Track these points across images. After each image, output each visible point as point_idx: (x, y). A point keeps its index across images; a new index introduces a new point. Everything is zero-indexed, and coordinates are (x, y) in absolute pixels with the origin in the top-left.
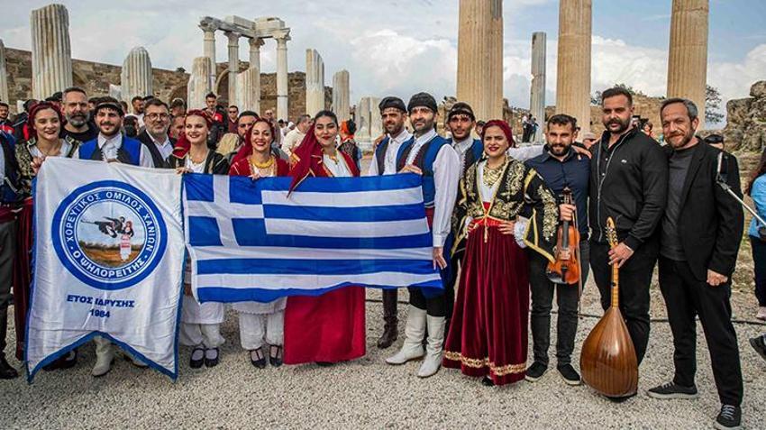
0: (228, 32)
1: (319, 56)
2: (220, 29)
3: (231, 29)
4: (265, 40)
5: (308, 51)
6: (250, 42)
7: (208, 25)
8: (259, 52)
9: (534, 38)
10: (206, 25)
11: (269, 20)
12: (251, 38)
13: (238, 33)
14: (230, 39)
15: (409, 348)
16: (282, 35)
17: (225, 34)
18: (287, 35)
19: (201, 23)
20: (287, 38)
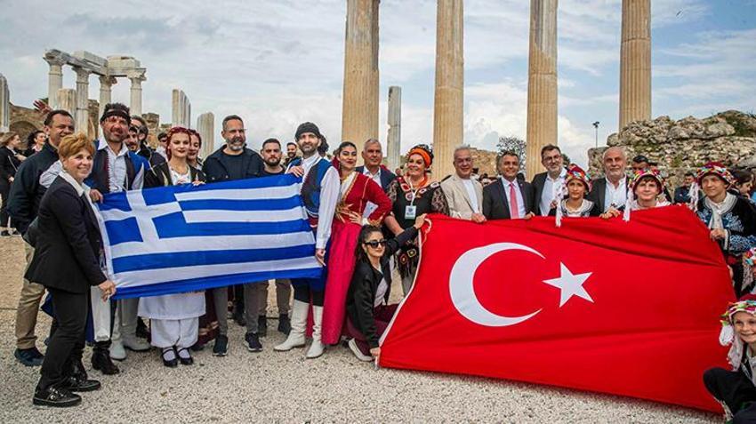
0: (77, 68)
1: (186, 98)
2: (68, 63)
3: (80, 64)
4: (117, 78)
5: (174, 91)
6: (100, 79)
7: (53, 58)
8: (110, 91)
9: (391, 91)
10: (52, 58)
11: (123, 58)
12: (102, 75)
13: (88, 70)
14: (79, 75)
15: (296, 337)
16: (138, 75)
17: (73, 69)
18: (142, 76)
19: (47, 55)
20: (142, 78)
